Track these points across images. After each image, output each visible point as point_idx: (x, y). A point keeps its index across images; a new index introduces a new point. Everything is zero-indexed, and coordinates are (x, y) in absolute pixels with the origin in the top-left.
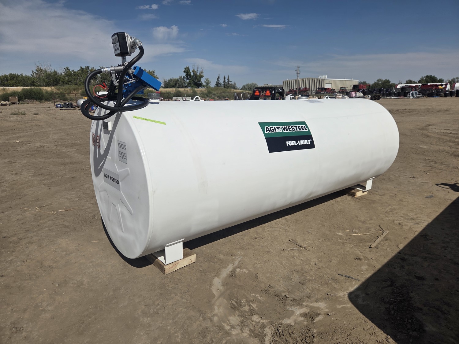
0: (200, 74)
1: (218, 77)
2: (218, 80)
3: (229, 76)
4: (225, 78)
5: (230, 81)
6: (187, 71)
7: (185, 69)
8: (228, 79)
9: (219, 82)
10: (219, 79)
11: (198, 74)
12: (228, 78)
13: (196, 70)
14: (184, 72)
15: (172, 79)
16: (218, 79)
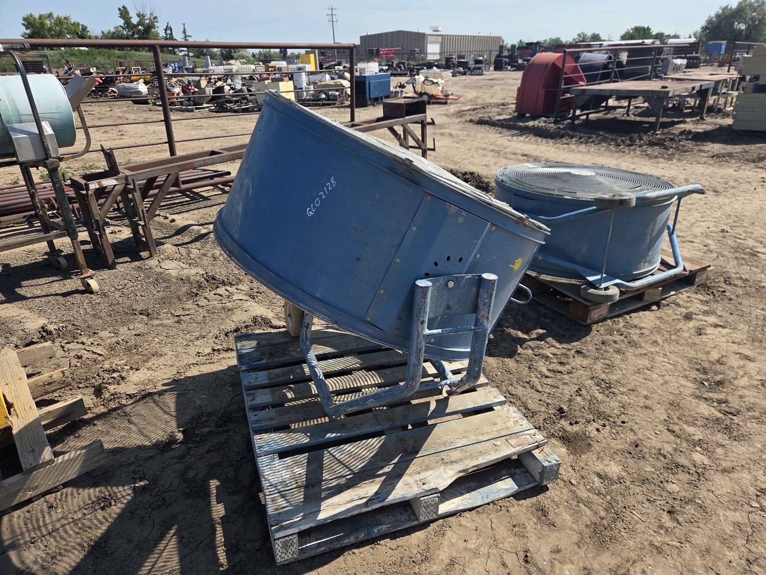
3: (184, 24)
6: (124, 13)
7: (120, 9)
8: (184, 32)
11: (147, 21)
12: (184, 29)
13: (144, 13)
14: (121, 15)
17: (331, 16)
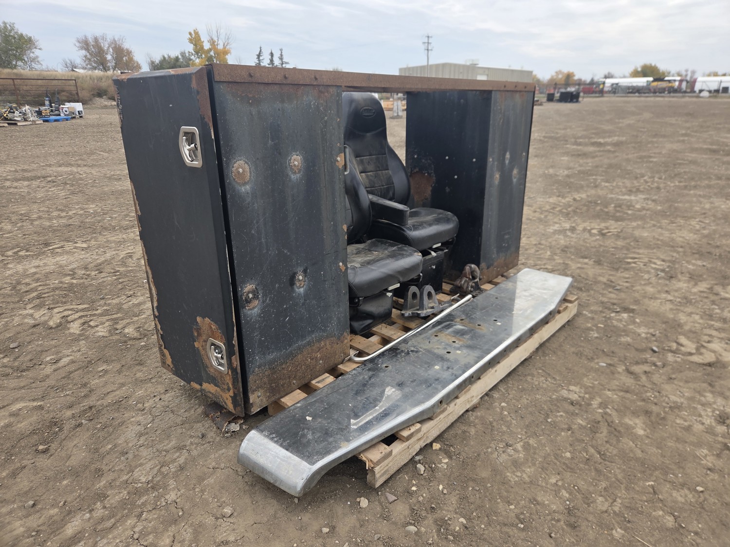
0: (224, 47)
1: (258, 53)
2: (259, 60)
3: (281, 50)
4: (272, 54)
5: (286, 63)
6: (195, 39)
7: (190, 34)
8: (281, 58)
9: (261, 64)
10: (261, 58)
11: (220, 47)
12: (281, 55)
13: (215, 39)
14: (191, 41)
15: (166, 56)
16: (259, 56)
17: (426, 44)
